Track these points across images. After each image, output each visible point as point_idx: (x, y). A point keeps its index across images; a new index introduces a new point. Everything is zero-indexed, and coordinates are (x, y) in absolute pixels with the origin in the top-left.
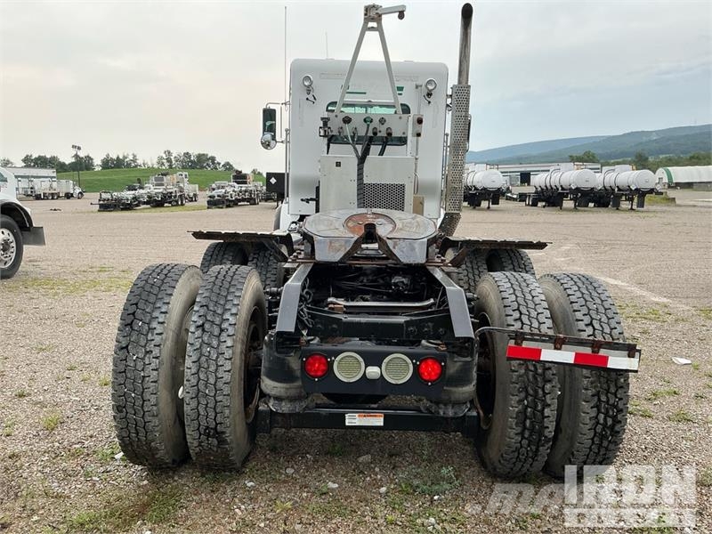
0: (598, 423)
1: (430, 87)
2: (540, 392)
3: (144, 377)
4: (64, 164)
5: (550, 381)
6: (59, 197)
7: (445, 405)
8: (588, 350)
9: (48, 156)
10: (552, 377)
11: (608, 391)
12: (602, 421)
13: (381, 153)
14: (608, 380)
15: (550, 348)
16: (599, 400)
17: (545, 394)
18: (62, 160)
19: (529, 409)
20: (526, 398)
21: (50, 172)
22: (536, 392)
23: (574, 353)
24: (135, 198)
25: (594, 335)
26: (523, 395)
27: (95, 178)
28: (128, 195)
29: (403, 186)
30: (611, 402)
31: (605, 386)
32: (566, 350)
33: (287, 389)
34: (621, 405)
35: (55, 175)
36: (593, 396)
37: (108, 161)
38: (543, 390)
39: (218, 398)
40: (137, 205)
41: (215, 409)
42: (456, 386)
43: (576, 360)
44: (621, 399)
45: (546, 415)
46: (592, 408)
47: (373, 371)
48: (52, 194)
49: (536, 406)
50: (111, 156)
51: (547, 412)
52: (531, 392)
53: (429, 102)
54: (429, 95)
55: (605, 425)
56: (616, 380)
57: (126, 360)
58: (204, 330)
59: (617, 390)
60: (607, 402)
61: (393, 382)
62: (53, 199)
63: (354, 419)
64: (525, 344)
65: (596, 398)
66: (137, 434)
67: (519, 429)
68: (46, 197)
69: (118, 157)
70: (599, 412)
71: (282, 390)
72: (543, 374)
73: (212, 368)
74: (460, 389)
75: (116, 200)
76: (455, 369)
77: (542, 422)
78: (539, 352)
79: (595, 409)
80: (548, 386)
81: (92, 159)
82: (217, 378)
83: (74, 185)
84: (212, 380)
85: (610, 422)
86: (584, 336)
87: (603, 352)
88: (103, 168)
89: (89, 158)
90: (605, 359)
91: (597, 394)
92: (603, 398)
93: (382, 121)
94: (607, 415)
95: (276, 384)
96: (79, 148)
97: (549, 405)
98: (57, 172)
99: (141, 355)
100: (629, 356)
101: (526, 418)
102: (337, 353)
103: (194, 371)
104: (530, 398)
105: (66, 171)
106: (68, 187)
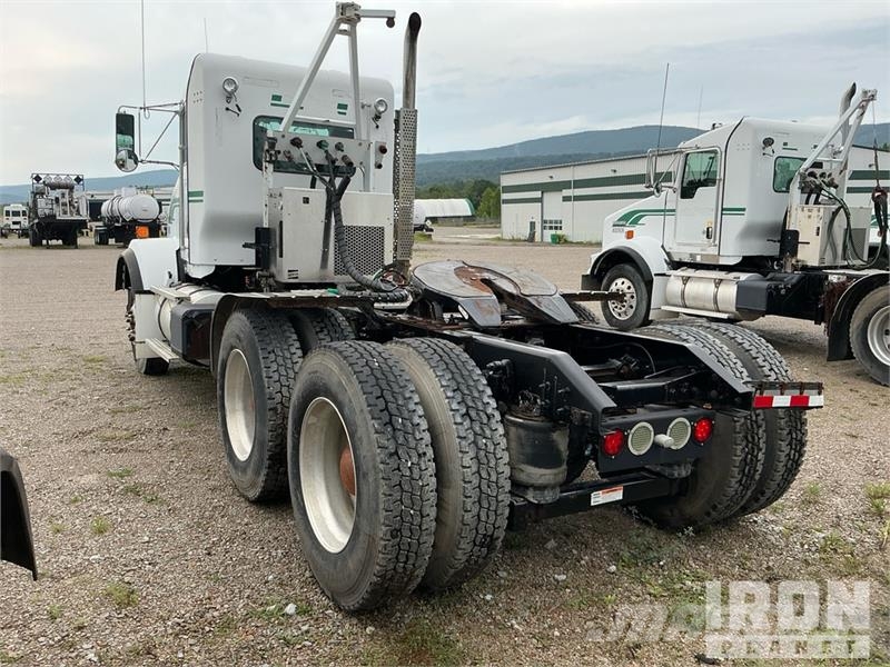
2: (756, 437)
3: (422, 487)
7: (679, 466)
8: (798, 393)
15: (778, 395)
17: (759, 439)
19: (749, 456)
22: (753, 438)
23: (790, 397)
25: (777, 378)
29: (381, 229)
32: (787, 395)
33: (555, 475)
38: (758, 436)
41: (495, 511)
43: (792, 402)
45: (759, 459)
49: (753, 451)
51: (760, 455)
52: (750, 439)
53: (378, 127)
54: (377, 117)
57: (399, 469)
58: (471, 419)
61: (675, 449)
63: (598, 498)
64: (765, 392)
66: (405, 563)
67: (739, 478)
71: (552, 477)
78: (772, 399)
82: (498, 474)
84: (493, 478)
86: (772, 379)
90: (807, 398)
93: (340, 147)
95: (543, 471)
97: (761, 449)
99: (415, 460)
102: (632, 425)
103: (474, 469)
104: (749, 445)
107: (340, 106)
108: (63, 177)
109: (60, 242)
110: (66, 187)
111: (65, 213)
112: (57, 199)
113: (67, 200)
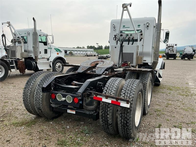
0: (122, 122)
1: (147, 24)
2: (106, 110)
3: (27, 95)
4: (96, 48)
5: (109, 108)
6: (92, 56)
8: (115, 100)
9: (93, 46)
10: (110, 107)
11: (124, 113)
12: (123, 122)
13: (132, 44)
14: (125, 110)
15: (104, 98)
16: (122, 115)
17: (108, 111)
18: (95, 47)
19: (104, 115)
20: (103, 111)
21: (92, 50)
23: (111, 100)
24: (107, 56)
26: (102, 110)
27: (102, 51)
28: (105, 55)
29: (133, 53)
30: (125, 116)
31: (124, 111)
32: (109, 99)
34: (128, 118)
35: (93, 50)
36: (120, 114)
37: (106, 47)
38: (107, 110)
39: (40, 101)
40: (107, 58)
41: (39, 104)
42: (88, 106)
44: (128, 116)
45: (108, 117)
46: (120, 117)
47: (64, 99)
48: (91, 55)
49: (105, 114)
50: (107, 46)
51: (108, 116)
52: (104, 110)
53: (148, 29)
54: (148, 27)
55: (124, 123)
56: (127, 110)
57: (25, 90)
58: (39, 86)
59: (127, 113)
60: (124, 116)
61: (68, 102)
62: (91, 56)
63: (69, 111)
64: (98, 96)
65: (121, 115)
67: (102, 120)
68: (89, 56)
69: (108, 46)
70: (122, 119)
72: (108, 106)
73: (39, 95)
74: (89, 107)
75: (102, 57)
76: (88, 101)
77: (107, 119)
78: (101, 99)
79: (121, 118)
80: (109, 109)
81: (102, 47)
82: (39, 97)
83: (96, 53)
84: (38, 97)
85: (125, 122)
87: (119, 101)
88: (105, 49)
89: (102, 46)
90: (120, 103)
91: (121, 113)
92: (123, 115)
93: (131, 35)
94: (124, 120)
96: (98, 44)
97: (109, 114)
98: (94, 50)
99: (27, 90)
100: (127, 103)
101: (103, 117)
102: (57, 94)
104: (104, 112)
105: (96, 49)
106: (95, 53)
107: (138, 26)
108: (173, 44)
109: (173, 58)
110: (172, 46)
111: (171, 52)
112: (169, 49)
113: (171, 49)
